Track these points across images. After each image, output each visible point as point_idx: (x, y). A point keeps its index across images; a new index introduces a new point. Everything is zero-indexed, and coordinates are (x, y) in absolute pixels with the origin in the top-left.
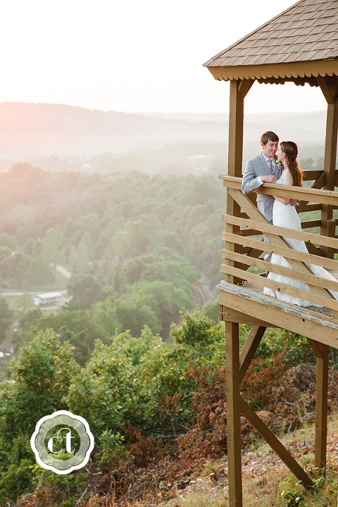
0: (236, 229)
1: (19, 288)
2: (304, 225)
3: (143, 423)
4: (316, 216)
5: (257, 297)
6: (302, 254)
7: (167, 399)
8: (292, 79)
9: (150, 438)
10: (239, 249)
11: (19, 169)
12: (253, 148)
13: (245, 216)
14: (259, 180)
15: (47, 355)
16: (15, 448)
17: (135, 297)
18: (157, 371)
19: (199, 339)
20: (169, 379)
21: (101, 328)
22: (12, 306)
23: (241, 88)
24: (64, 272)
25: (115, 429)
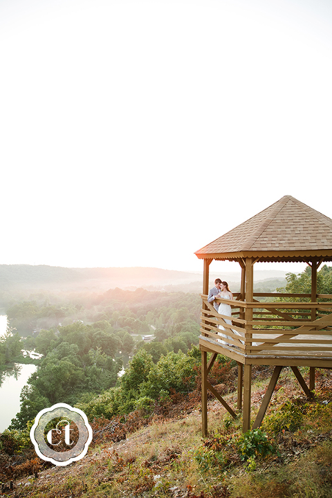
0: (206, 315)
1: (137, 333)
2: (232, 314)
3: (176, 387)
4: (238, 310)
5: (213, 341)
6: (230, 325)
7: (186, 378)
8: (228, 259)
9: (179, 393)
10: (207, 323)
11: (139, 290)
12: (212, 285)
13: (209, 310)
14: (213, 297)
15: (143, 359)
16: (129, 394)
17: (179, 338)
18: (182, 367)
19: (198, 355)
20: (187, 370)
21: (166, 349)
22: (134, 339)
23: (208, 262)
24: (153, 327)
25: (166, 389)
